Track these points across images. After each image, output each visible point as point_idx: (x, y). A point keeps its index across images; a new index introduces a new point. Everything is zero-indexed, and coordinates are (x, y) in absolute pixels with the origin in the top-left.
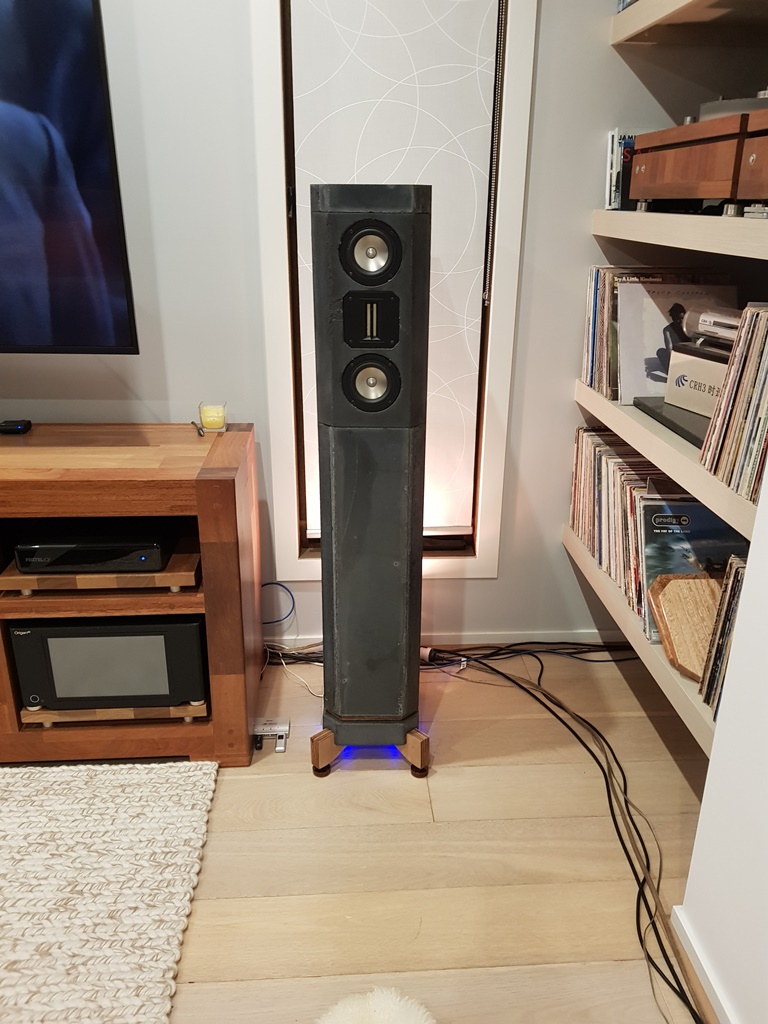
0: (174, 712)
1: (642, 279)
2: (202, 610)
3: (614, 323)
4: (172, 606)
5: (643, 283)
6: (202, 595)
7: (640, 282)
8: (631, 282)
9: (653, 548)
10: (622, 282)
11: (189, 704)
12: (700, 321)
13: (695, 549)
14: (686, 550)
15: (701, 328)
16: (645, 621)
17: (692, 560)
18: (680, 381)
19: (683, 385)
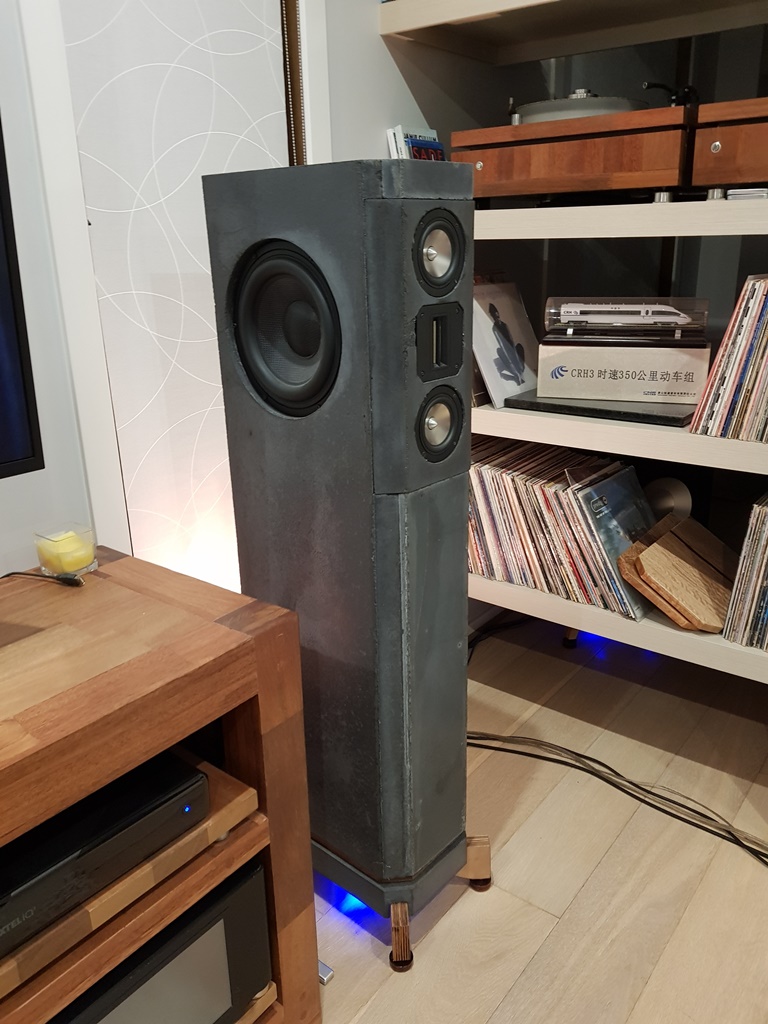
2: (266, 842)
4: (230, 862)
11: (256, 1000)
12: (562, 313)
13: (619, 523)
14: (616, 527)
15: (564, 319)
16: (625, 604)
17: (622, 534)
18: (557, 373)
19: (562, 376)
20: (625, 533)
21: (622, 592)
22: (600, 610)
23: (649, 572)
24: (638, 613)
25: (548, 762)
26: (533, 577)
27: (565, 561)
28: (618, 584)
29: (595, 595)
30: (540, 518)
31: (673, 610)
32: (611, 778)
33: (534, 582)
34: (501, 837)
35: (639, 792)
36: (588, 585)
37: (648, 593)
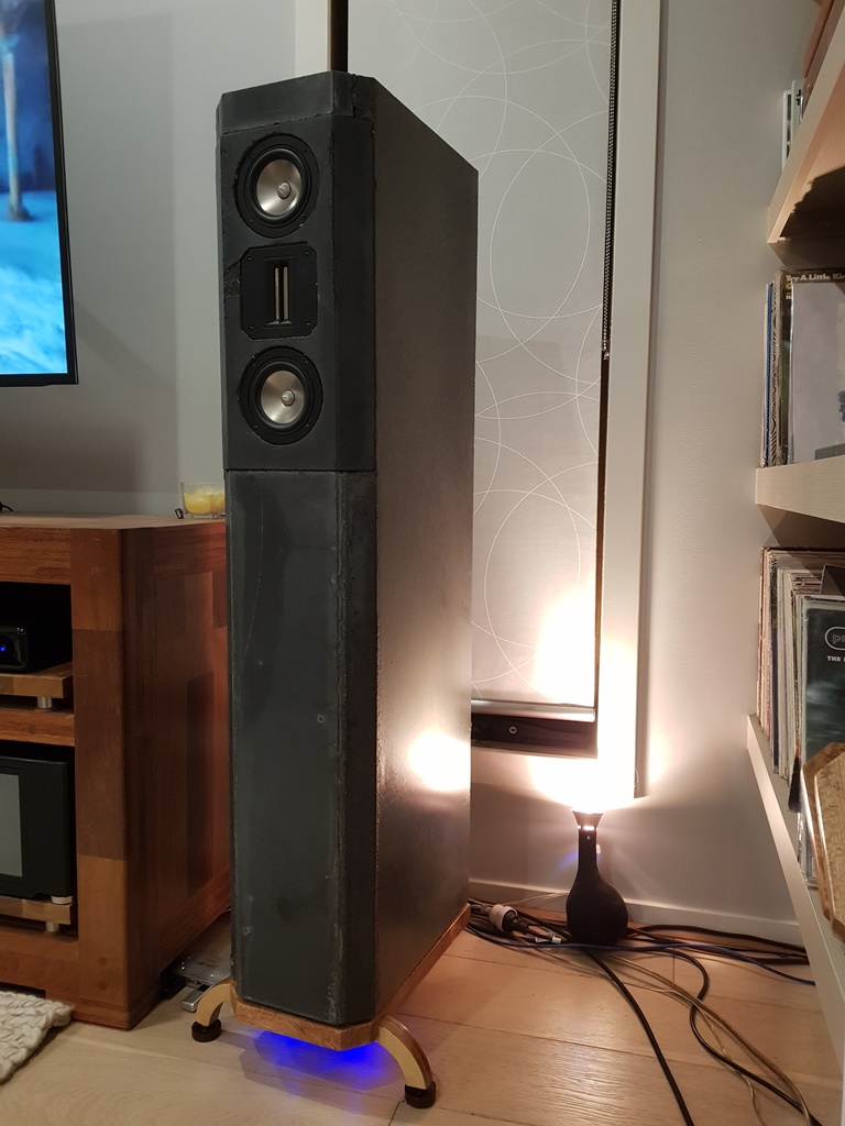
0: (28, 909)
1: (835, 276)
2: (70, 742)
3: (786, 343)
4: (32, 729)
5: (837, 281)
6: (72, 716)
7: (832, 280)
8: (815, 282)
9: (822, 690)
10: (799, 282)
11: (49, 900)
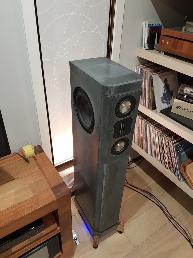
2: (59, 232)
3: (152, 88)
7: (157, 74)
9: (178, 157)
10: (153, 75)
11: (56, 255)
12: (184, 90)
13: (185, 153)
14: (184, 154)
15: (184, 92)
16: (179, 177)
17: (185, 156)
18: (178, 107)
19: (180, 109)
20: (186, 155)
21: (179, 173)
22: (173, 174)
23: (187, 172)
24: (182, 180)
25: (150, 201)
26: (158, 157)
27: (167, 158)
28: (178, 171)
29: (172, 170)
30: (163, 146)
31: (191, 184)
32: (165, 211)
33: (158, 159)
34: (130, 220)
35: (170, 218)
36: (171, 166)
37: (186, 177)
